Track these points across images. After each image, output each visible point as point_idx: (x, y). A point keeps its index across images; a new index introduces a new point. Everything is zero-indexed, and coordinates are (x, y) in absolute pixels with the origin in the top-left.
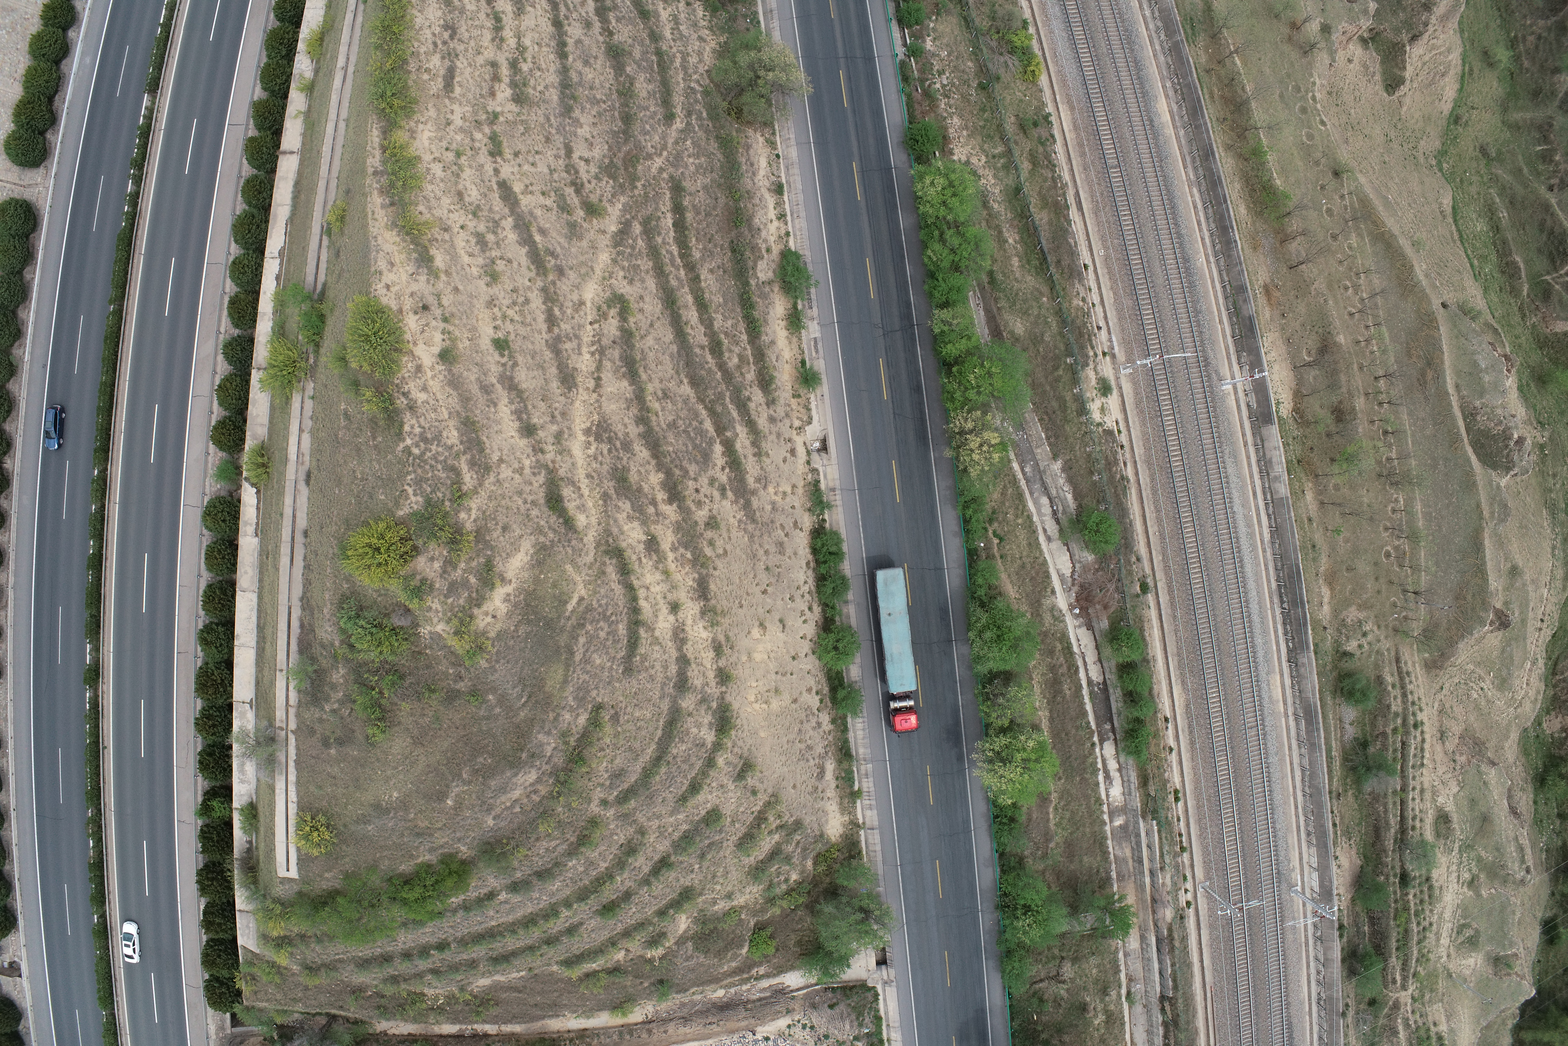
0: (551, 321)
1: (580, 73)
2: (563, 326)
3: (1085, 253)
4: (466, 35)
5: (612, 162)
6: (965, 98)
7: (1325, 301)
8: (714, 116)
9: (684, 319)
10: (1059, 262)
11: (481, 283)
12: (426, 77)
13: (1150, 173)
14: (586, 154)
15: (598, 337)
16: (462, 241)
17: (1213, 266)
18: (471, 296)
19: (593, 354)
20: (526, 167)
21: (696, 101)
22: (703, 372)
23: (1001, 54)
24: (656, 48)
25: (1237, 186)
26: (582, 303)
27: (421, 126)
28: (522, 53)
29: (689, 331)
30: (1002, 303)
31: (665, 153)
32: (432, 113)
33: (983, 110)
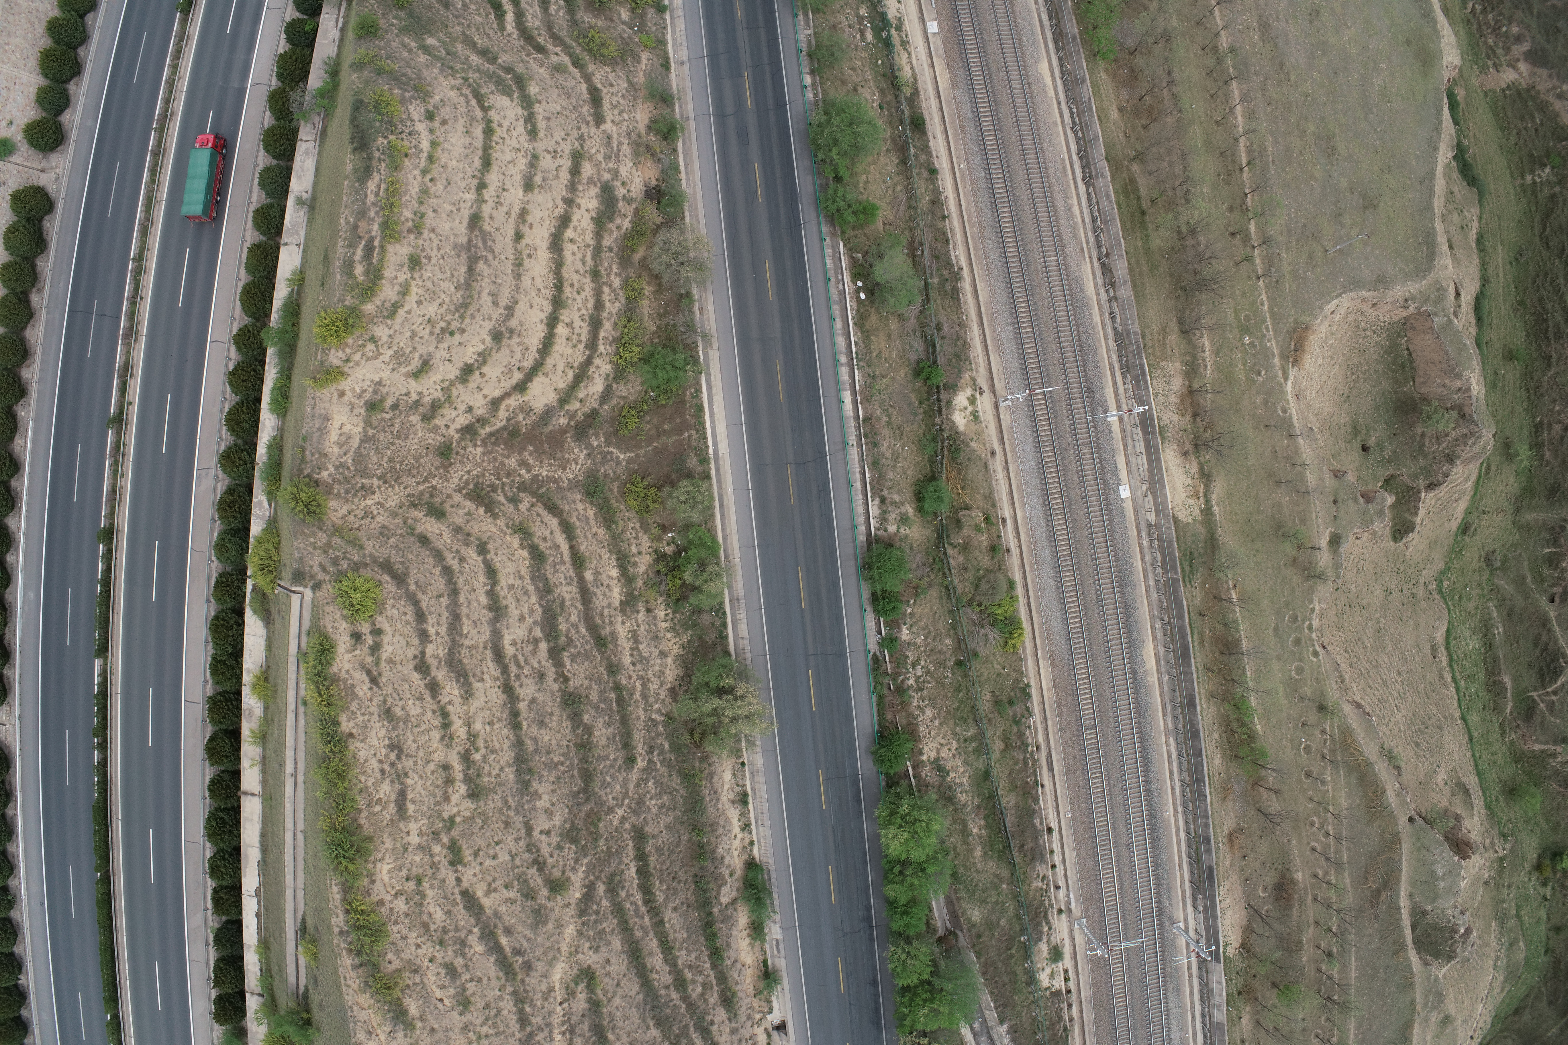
0: (523, 1020)
1: (535, 740)
2: (534, 1020)
3: (1051, 816)
4: (414, 746)
5: (573, 823)
6: (940, 683)
7: (1289, 841)
8: (676, 748)
9: (649, 967)
10: (1022, 846)
11: (455, 1014)
12: (378, 808)
13: (1125, 730)
14: (546, 826)
15: (568, 1014)
16: (433, 977)
17: (1180, 816)
18: (447, 1030)
19: (563, 1033)
20: (488, 862)
21: (658, 735)
22: (668, 1011)
23: (982, 627)
24: (615, 683)
25: (1216, 735)
26: (551, 990)
27: (379, 865)
28: (473, 743)
29: (655, 976)
30: (962, 894)
31: (626, 801)
32: (389, 844)
33: (958, 690)
